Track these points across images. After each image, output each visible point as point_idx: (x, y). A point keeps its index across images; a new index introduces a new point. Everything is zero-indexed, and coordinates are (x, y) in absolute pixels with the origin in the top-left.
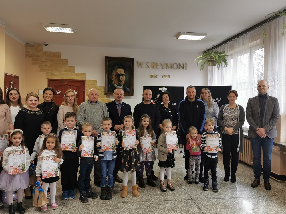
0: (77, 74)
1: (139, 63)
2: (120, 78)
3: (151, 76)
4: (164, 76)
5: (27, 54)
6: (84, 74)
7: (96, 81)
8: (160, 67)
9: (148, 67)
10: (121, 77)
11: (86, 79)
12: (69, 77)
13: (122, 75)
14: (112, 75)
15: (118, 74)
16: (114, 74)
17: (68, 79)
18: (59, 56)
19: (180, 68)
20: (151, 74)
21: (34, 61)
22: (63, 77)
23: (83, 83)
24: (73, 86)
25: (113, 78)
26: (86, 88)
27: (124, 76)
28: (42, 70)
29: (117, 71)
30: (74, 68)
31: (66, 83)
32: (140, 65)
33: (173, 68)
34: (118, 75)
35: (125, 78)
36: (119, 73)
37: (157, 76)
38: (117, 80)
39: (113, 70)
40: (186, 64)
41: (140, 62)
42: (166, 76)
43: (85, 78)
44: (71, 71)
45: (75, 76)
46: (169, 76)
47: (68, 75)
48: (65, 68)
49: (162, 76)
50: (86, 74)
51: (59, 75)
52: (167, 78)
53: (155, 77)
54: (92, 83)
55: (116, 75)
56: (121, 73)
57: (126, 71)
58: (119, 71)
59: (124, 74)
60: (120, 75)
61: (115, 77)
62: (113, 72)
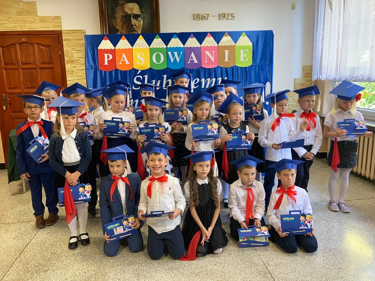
0: (43, 19)
2: (133, 24)
3: (195, 17)
6: (58, 18)
10: (134, 21)
11: (63, 29)
12: (27, 25)
13: (136, 17)
14: (115, 18)
15: (128, 14)
16: (119, 15)
17: (26, 30)
20: (196, 13)
22: (16, 27)
23: (58, 37)
24: (37, 44)
25: (119, 24)
26: (65, 49)
27: (139, 19)
29: (124, 8)
30: (35, 5)
31: (24, 40)
34: (127, 18)
35: (142, 23)
36: (129, 12)
37: (208, 15)
38: (126, 29)
39: (117, 6)
42: (226, 16)
43: (61, 26)
44: (29, 13)
45: (40, 22)
46: (232, 14)
47: (25, 22)
48: (17, 6)
49: (219, 15)
50: (62, 18)
51: (6, 22)
52: (229, 19)
53: (203, 18)
54: (75, 38)
55: (122, 18)
56: (133, 12)
57: (143, 8)
58: (129, 9)
59: (140, 15)
60: (132, 18)
61: (122, 21)
62: (117, 10)
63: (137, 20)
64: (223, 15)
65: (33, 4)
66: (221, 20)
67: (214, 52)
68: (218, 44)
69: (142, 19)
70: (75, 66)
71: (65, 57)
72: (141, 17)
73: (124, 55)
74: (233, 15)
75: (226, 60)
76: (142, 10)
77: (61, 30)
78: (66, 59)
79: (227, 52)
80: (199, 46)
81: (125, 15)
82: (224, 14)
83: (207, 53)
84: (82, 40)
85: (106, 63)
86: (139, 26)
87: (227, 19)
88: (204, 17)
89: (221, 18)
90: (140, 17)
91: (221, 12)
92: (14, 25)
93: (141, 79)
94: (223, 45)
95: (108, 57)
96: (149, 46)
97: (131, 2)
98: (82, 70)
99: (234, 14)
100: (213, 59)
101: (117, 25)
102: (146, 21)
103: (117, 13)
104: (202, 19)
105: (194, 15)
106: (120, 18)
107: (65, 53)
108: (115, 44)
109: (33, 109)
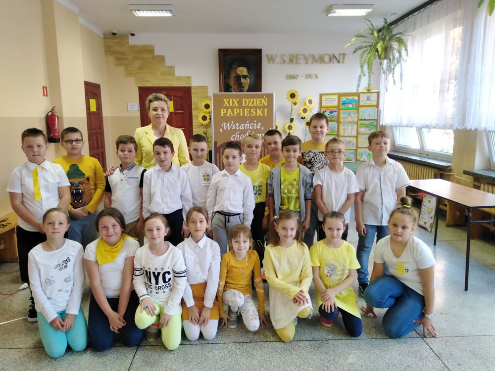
0: (179, 79)
1: (270, 56)
2: (242, 82)
3: (288, 77)
4: (309, 76)
5: (107, 50)
6: (189, 78)
7: (206, 88)
8: (302, 61)
9: (284, 61)
10: (243, 80)
11: (192, 85)
13: (245, 77)
16: (233, 75)
17: (166, 86)
18: (152, 51)
19: (335, 60)
20: (289, 74)
21: (117, 60)
22: (160, 84)
23: (188, 91)
24: (174, 96)
25: (232, 82)
26: (193, 99)
27: (247, 79)
28: (129, 74)
29: (236, 71)
30: (174, 68)
32: (271, 59)
33: (322, 62)
34: (238, 78)
35: (249, 82)
36: (240, 74)
37: (298, 75)
39: (231, 70)
40: (344, 55)
41: (272, 55)
42: (311, 76)
44: (169, 74)
45: (176, 81)
46: (316, 75)
48: (161, 69)
49: (306, 75)
50: (192, 77)
51: (153, 80)
55: (235, 78)
56: (243, 74)
57: (250, 71)
58: (240, 71)
59: (248, 75)
60: (242, 78)
61: (234, 80)
62: (231, 72)
63: (245, 79)
69: (249, 79)
70: (199, 112)
72: (248, 77)
78: (193, 107)
81: (237, 76)
84: (205, 93)
86: (247, 83)
88: (295, 77)
89: (308, 78)
92: (158, 82)
97: (241, 66)
101: (230, 83)
102: (252, 80)
103: (231, 74)
104: (293, 79)
105: (287, 75)
106: (233, 77)
107: (193, 103)
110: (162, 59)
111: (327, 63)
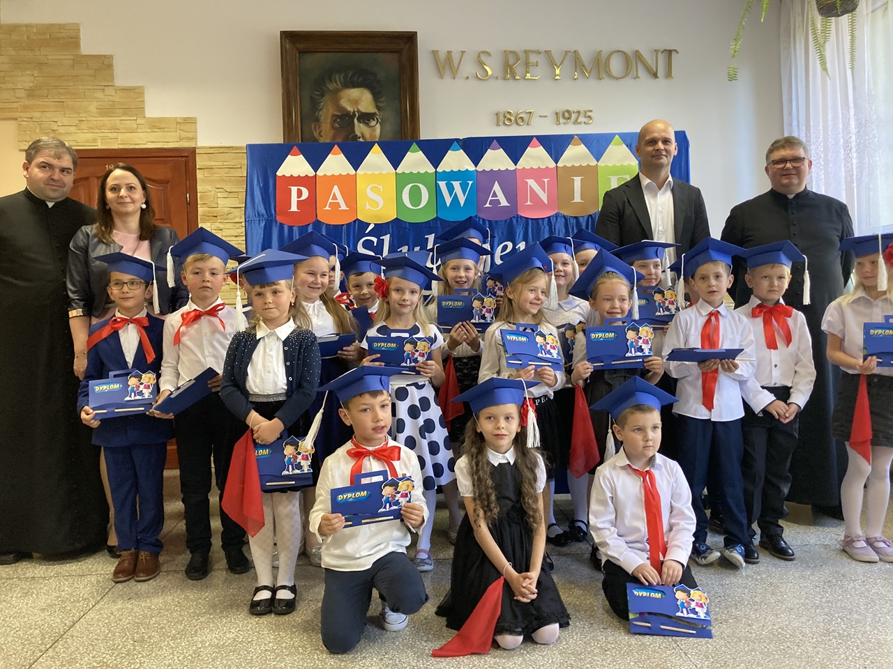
0: (157, 125)
1: (442, 55)
2: (358, 133)
3: (501, 118)
6: (190, 122)
7: (241, 152)
8: (541, 70)
10: (360, 128)
11: (199, 144)
12: (121, 136)
13: (366, 118)
14: (317, 120)
15: (348, 113)
16: (327, 113)
17: (116, 147)
18: (73, 41)
19: (642, 72)
20: (503, 107)
22: (95, 140)
23: (186, 163)
25: (325, 133)
26: (200, 188)
27: (373, 123)
29: (340, 99)
30: (142, 94)
32: (447, 65)
33: (604, 76)
34: (345, 120)
36: (350, 109)
37: (531, 114)
39: (322, 96)
40: (669, 53)
41: (449, 52)
42: (574, 116)
43: (194, 139)
44: (127, 111)
45: (148, 130)
46: (586, 112)
47: (115, 129)
48: (100, 95)
49: (557, 113)
50: (198, 122)
51: (72, 129)
52: (580, 123)
53: (519, 121)
54: (225, 163)
55: (335, 121)
56: (359, 108)
57: (382, 100)
58: (349, 100)
59: (375, 114)
60: (356, 121)
61: (333, 128)
62: (322, 104)
63: (367, 125)
64: (567, 115)
65: (136, 93)
66: (562, 125)
67: (546, 180)
68: (556, 162)
69: (378, 124)
70: (221, 226)
71: (199, 206)
72: (377, 119)
73: (336, 190)
74: (589, 114)
75: (577, 199)
76: (378, 104)
77: (193, 145)
78: (201, 210)
79: (577, 181)
80: (511, 167)
81: (339, 114)
82: (568, 112)
83: (531, 183)
84: (241, 168)
85: (294, 208)
87: (574, 124)
88: (521, 118)
89: (563, 121)
90: (374, 120)
91: (562, 107)
92: (90, 136)
93: (375, 245)
94: (569, 165)
95: (300, 193)
96: (396, 170)
97: (354, 86)
98: (236, 236)
99: (591, 111)
100: (544, 197)
101: (321, 136)
102: (388, 127)
103: (320, 110)
104: (517, 124)
105: (497, 114)
106: (329, 120)
107: (200, 198)
108: (316, 165)
109: (126, 288)
110: (103, 65)
111: (617, 79)
